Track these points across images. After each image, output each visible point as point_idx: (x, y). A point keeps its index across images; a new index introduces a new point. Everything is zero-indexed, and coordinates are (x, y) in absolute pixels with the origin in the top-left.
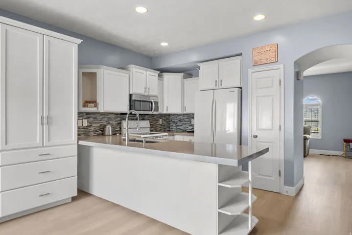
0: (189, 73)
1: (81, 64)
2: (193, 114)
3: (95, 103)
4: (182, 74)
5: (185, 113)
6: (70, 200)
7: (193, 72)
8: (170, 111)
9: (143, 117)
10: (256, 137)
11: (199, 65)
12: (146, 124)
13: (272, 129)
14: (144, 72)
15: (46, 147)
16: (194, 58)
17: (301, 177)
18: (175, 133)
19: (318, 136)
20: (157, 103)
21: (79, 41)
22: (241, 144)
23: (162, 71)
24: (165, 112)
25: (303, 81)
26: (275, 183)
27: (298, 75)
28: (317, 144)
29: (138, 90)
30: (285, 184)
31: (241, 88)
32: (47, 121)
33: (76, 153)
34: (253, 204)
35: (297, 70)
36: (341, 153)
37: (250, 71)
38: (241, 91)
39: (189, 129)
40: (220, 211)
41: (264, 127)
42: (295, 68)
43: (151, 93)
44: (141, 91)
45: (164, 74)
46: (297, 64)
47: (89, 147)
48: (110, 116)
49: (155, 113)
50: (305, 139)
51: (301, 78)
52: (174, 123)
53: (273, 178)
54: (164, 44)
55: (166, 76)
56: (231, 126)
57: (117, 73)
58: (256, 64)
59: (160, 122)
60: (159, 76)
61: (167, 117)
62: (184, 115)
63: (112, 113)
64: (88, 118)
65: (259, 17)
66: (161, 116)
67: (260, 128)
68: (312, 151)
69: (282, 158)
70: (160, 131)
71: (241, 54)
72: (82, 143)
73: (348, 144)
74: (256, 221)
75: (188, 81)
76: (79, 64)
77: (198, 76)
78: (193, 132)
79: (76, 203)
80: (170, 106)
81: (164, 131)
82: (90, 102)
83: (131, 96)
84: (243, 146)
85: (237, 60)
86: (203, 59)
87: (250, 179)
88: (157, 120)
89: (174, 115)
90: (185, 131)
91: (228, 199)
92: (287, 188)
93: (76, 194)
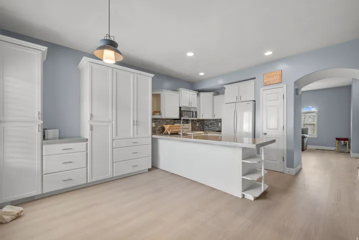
0: (218, 92)
1: (153, 89)
2: (221, 120)
3: (159, 112)
4: (213, 93)
5: (214, 118)
6: (147, 171)
7: (220, 91)
8: (205, 118)
9: (187, 121)
10: (266, 134)
11: (224, 86)
12: (189, 126)
13: (277, 129)
14: (188, 92)
15: (136, 138)
16: (221, 82)
17: (300, 163)
18: (208, 132)
19: (315, 135)
20: (196, 112)
21: (153, 75)
22: (255, 137)
23: (200, 91)
24: (201, 118)
25: (301, 96)
26: (280, 166)
27: (297, 91)
28: (313, 141)
29: (185, 104)
30: (287, 166)
31: (255, 101)
32: (136, 123)
33: (151, 142)
34: (265, 175)
35: (296, 88)
36: (333, 148)
37: (261, 89)
38: (255, 103)
39: (218, 129)
40: (244, 177)
41: (271, 127)
42: (295, 86)
43: (193, 106)
44: (187, 105)
45: (201, 93)
46: (296, 83)
47: (157, 139)
48: (168, 121)
49: (195, 119)
50: (303, 138)
51: (300, 93)
52: (207, 125)
53: (278, 162)
54: (202, 74)
55: (202, 94)
56: (247, 127)
57: (172, 94)
58: (266, 85)
59: (198, 124)
60: (198, 94)
61: (202, 121)
62: (213, 120)
63: (168, 119)
64: (155, 122)
65: (269, 53)
66: (199, 121)
67: (269, 128)
68: (309, 147)
69: (285, 148)
70: (198, 130)
71: (255, 78)
72: (154, 136)
73: (339, 142)
74: (267, 186)
75: (216, 97)
76: (152, 88)
77: (224, 94)
78: (221, 131)
79: (150, 172)
80: (205, 114)
81: (200, 131)
82: (156, 112)
83: (180, 108)
84: (256, 139)
85: (252, 82)
86: (227, 83)
87: (263, 159)
88: (196, 124)
89: (207, 120)
90: (214, 131)
91: (248, 171)
92: (288, 169)
93: (151, 167)
